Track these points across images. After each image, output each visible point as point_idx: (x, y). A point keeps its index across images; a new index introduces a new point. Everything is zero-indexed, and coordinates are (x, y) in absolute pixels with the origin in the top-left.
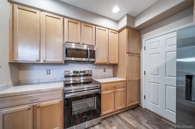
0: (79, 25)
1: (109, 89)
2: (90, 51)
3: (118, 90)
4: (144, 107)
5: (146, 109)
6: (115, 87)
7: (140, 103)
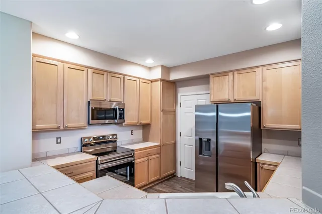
0: (105, 76)
1: (142, 156)
2: (119, 109)
3: (152, 157)
4: (179, 176)
5: (182, 177)
6: (149, 155)
7: (175, 172)
